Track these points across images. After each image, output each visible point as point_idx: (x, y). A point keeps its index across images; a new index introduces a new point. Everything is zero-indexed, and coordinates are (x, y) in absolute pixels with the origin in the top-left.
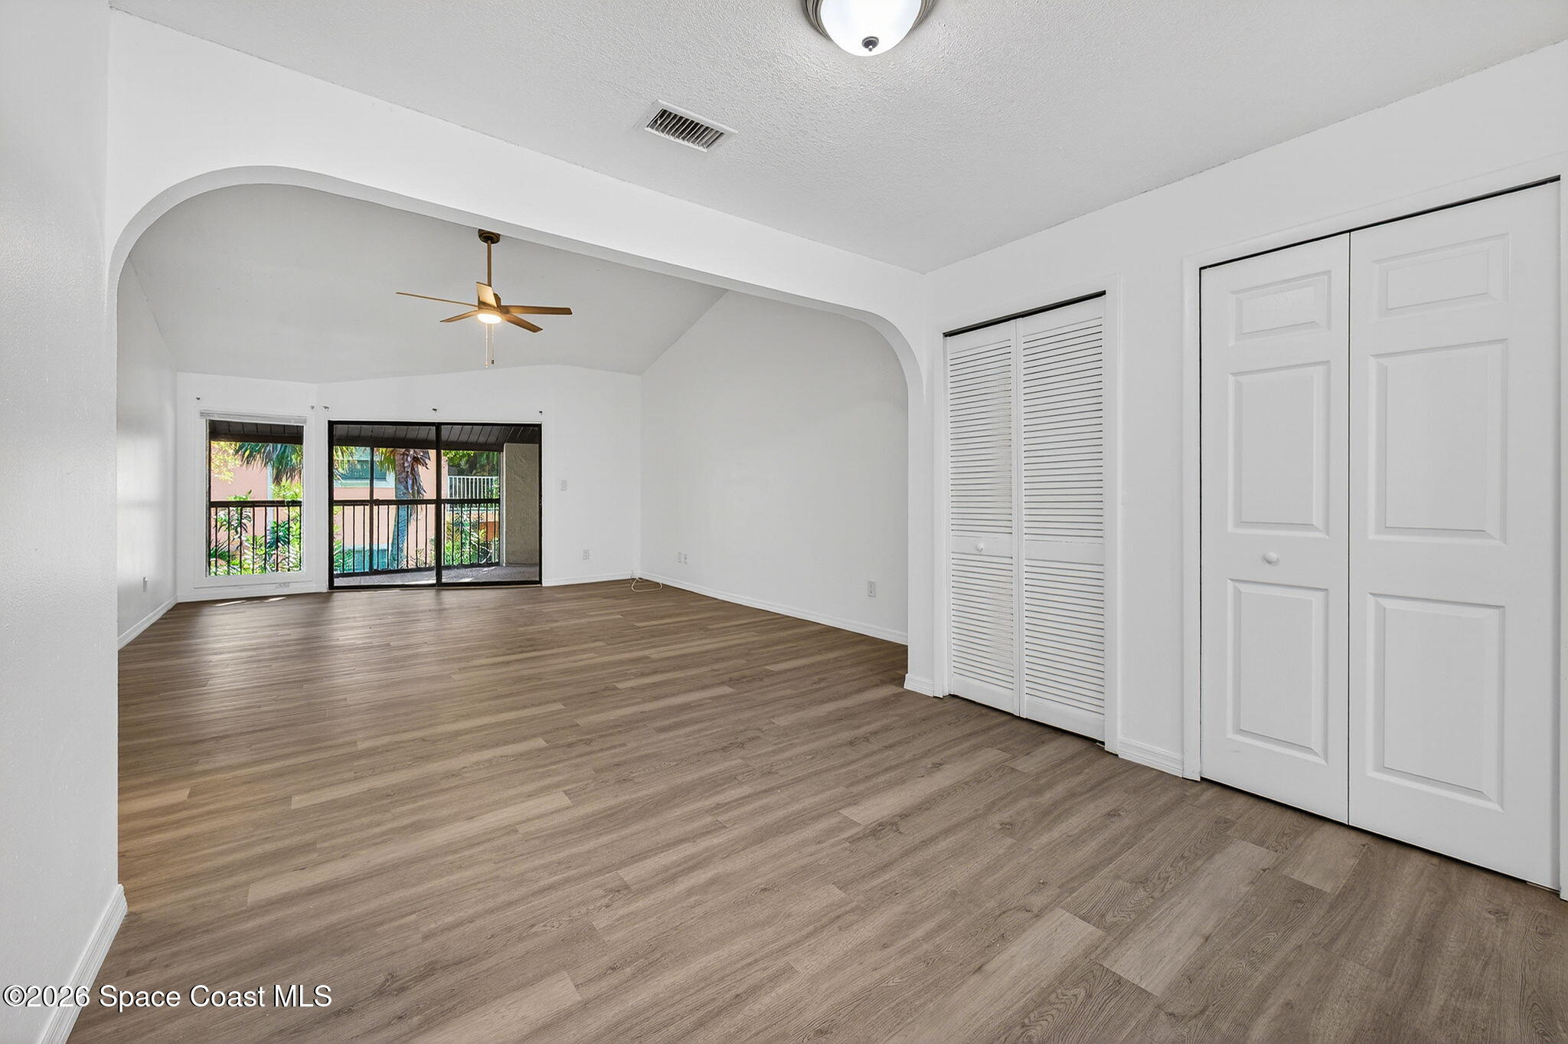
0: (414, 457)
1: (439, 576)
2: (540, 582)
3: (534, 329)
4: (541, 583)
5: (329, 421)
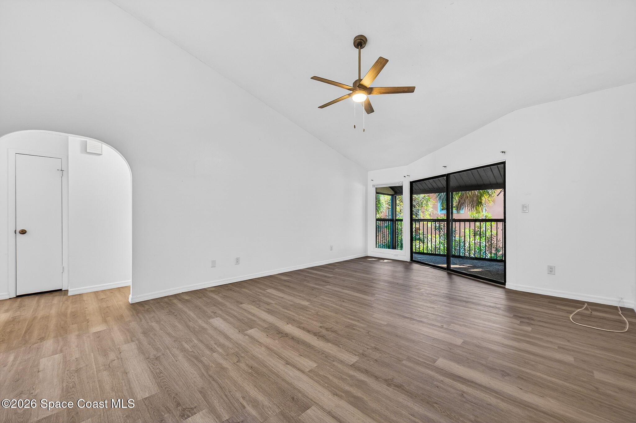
1: (448, 263)
4: (505, 286)
5: (410, 182)
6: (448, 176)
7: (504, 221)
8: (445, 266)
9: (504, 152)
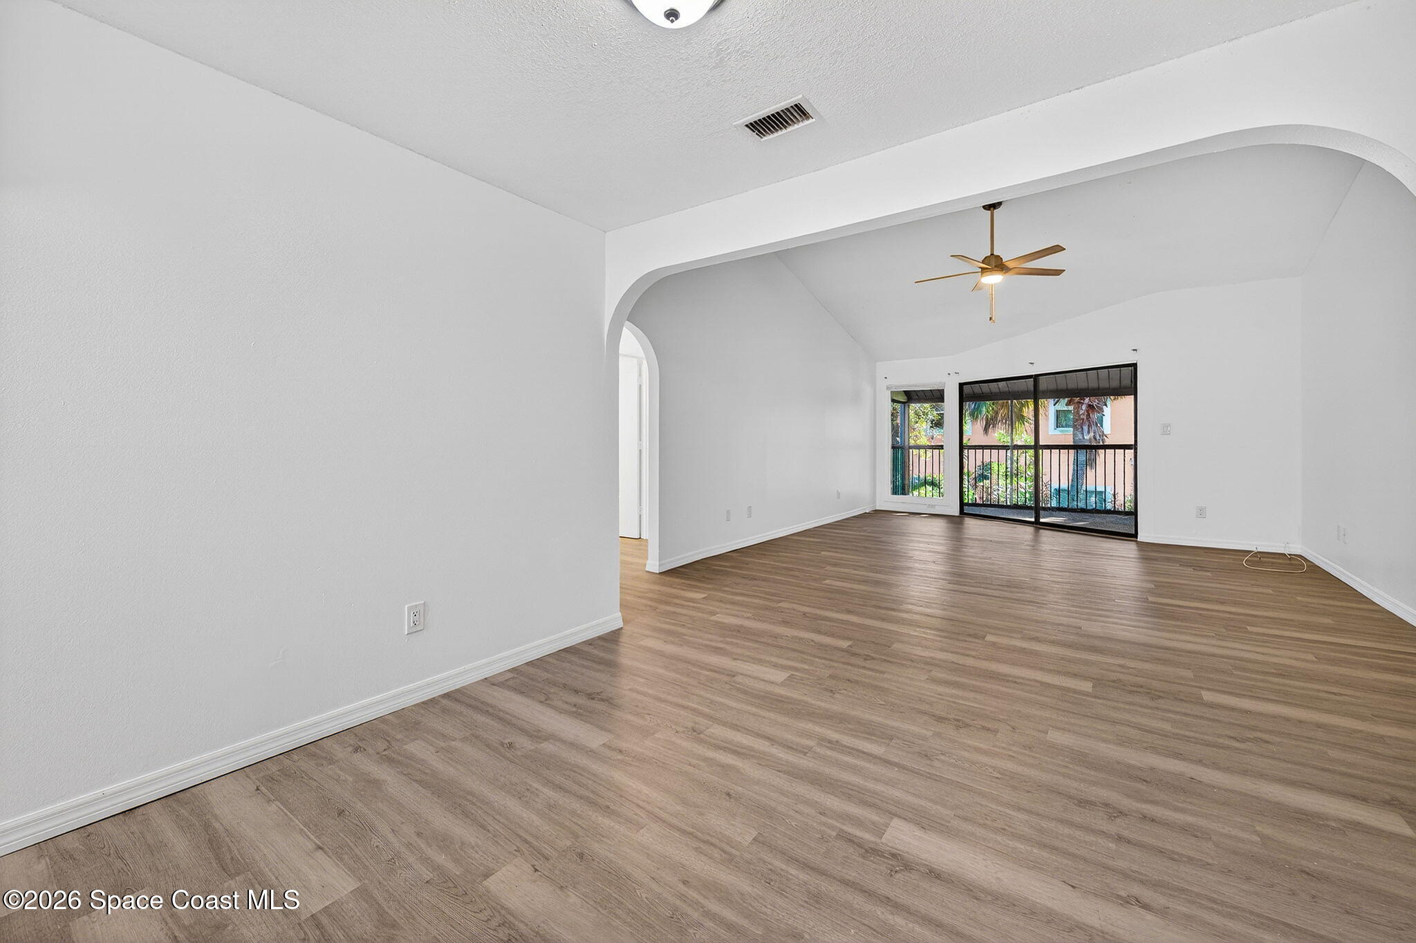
0: (1089, 406)
1: (1037, 517)
2: (1136, 535)
3: (1057, 272)
4: (1137, 538)
5: (960, 384)
6: (1036, 378)
7: (1134, 447)
8: (1033, 520)
9: (1136, 350)
